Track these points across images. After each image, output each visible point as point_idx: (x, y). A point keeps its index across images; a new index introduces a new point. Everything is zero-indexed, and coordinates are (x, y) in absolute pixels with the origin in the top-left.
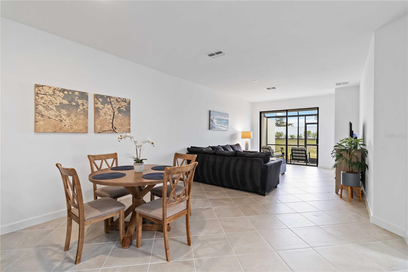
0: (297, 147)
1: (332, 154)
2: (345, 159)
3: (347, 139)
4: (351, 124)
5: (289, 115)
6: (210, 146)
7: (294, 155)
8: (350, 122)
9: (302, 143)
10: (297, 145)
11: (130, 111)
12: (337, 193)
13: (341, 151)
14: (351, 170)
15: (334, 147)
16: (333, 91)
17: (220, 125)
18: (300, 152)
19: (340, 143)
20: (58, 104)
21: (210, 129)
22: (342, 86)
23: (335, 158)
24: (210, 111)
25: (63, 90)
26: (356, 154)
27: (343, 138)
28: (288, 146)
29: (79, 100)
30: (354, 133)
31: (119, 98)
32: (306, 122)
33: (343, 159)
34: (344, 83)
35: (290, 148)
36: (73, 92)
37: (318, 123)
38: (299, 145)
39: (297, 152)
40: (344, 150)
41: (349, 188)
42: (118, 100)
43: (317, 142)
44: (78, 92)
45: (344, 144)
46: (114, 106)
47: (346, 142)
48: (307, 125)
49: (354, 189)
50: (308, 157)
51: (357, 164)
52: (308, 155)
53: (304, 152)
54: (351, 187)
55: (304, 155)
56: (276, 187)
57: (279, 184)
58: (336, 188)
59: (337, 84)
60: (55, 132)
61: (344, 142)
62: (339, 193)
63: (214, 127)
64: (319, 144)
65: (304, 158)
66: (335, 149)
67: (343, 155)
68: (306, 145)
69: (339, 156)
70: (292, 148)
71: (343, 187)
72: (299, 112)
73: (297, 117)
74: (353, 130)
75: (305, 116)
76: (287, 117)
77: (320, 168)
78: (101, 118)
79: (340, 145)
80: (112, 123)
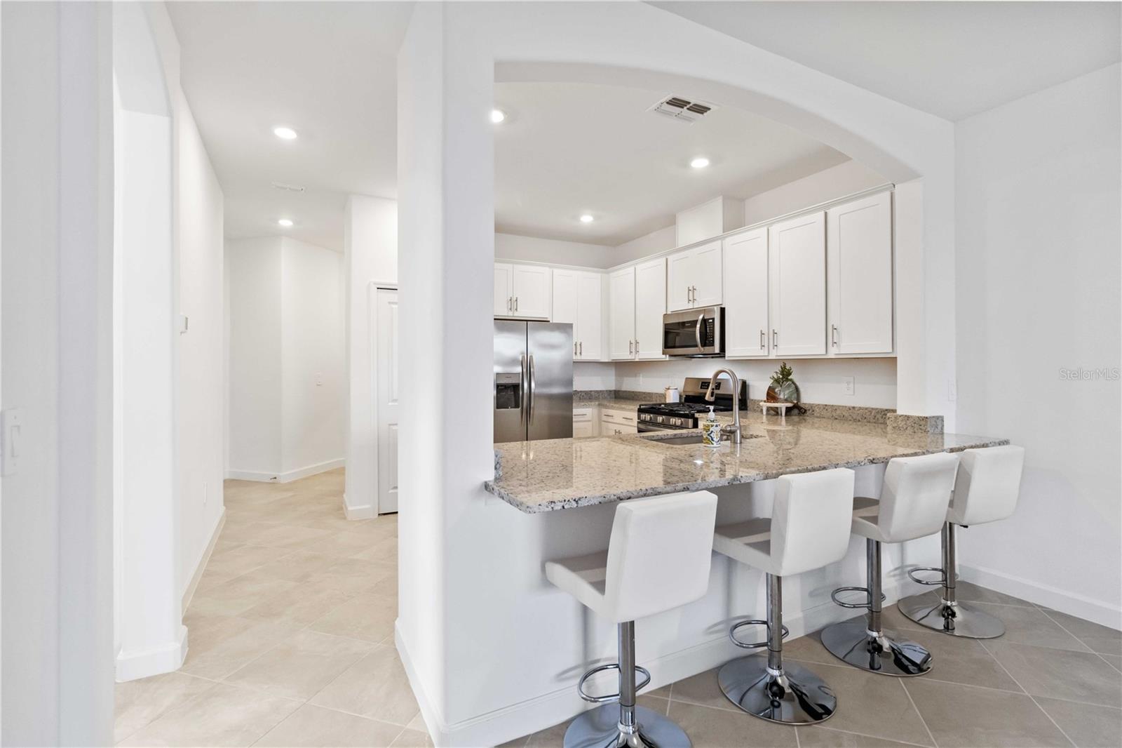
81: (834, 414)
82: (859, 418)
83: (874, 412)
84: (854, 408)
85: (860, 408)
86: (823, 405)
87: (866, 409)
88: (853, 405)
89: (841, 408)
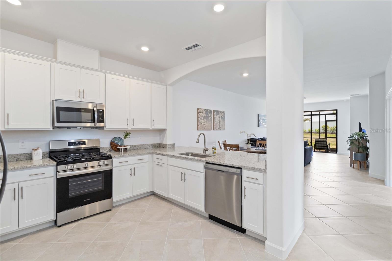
0: (319, 139)
1: (347, 142)
2: (355, 145)
3: (357, 133)
4: (360, 124)
5: (312, 114)
6: (259, 138)
7: (317, 145)
8: (359, 122)
9: (323, 136)
10: (319, 137)
11: (225, 118)
12: (351, 166)
13: (353, 140)
14: (359, 151)
15: (348, 138)
16: (348, 98)
17: (264, 123)
18: (322, 143)
19: (352, 135)
20: (204, 117)
21: (258, 126)
22: (355, 96)
23: (349, 144)
24: (258, 114)
25: (205, 110)
26: (362, 142)
27: (354, 132)
28: (312, 139)
29: (209, 114)
30: (362, 129)
31: (222, 111)
32: (326, 120)
33: (354, 145)
34: (356, 95)
35: (314, 140)
36: (208, 110)
37: (337, 121)
38: (321, 138)
39: (320, 143)
40: (354, 139)
41: (358, 161)
42: (221, 112)
43: (337, 136)
44: (209, 110)
45: (355, 136)
46: (220, 116)
47: (356, 135)
48: (327, 122)
49: (361, 163)
50: (329, 147)
51: (362, 147)
52: (329, 145)
53: (325, 143)
54: (359, 161)
55: (325, 145)
56: (310, 163)
57: (311, 161)
58: (350, 164)
59: (351, 95)
60: (203, 130)
61: (355, 135)
62: (352, 166)
63: (261, 125)
64: (338, 137)
65: (326, 148)
66: (349, 139)
67: (354, 143)
68: (326, 138)
69: (351, 143)
70: (315, 140)
71: (354, 162)
72: (320, 112)
73: (319, 116)
74: (361, 127)
75: (326, 115)
76: (311, 115)
77: (338, 154)
78: (216, 122)
79: (352, 136)
80: (219, 125)
81: (138, 148)
82: (145, 148)
83: (149, 145)
84: (144, 145)
85: (146, 144)
86: (134, 145)
87: (147, 144)
88: (143, 144)
89: (140, 145)
